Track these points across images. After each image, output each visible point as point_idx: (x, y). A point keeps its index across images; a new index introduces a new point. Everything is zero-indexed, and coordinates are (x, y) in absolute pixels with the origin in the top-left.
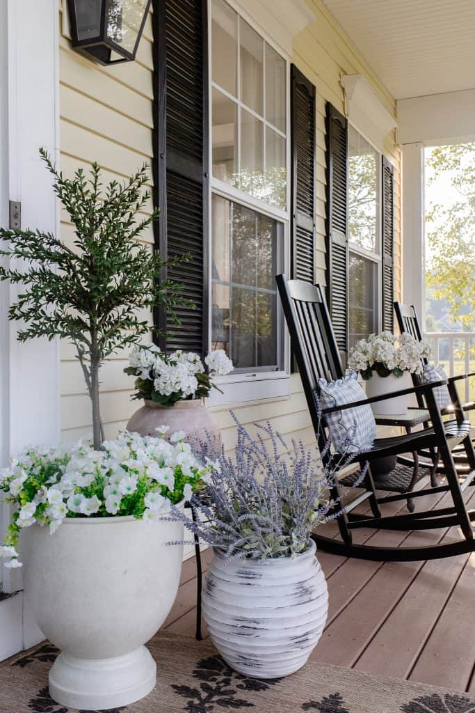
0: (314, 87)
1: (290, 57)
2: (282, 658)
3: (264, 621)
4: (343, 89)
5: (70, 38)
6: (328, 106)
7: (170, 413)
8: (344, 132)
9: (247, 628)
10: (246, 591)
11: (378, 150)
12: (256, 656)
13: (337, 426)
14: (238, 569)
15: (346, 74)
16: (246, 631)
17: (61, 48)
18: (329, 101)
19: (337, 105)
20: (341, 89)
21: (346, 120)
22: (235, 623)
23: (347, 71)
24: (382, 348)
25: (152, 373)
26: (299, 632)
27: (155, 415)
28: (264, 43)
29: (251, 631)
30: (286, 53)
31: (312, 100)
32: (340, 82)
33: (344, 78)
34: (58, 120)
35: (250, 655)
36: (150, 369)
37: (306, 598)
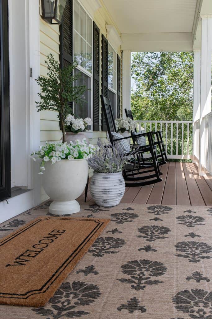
0: (99, 29)
1: (93, 19)
2: (115, 200)
3: (111, 189)
4: (107, 30)
5: (42, 16)
6: (103, 36)
7: (76, 136)
8: (107, 45)
9: (106, 191)
10: (106, 182)
11: (116, 52)
12: (108, 199)
13: (120, 146)
14: (102, 176)
15: (107, 24)
16: (106, 192)
17: (40, 19)
18: (103, 34)
19: (105, 36)
20: (106, 30)
21: (108, 41)
22: (103, 191)
23: (108, 23)
24: (125, 123)
25: (71, 123)
26: (120, 192)
27: (72, 136)
28: (86, 14)
29: (107, 192)
30: (92, 18)
31: (98, 34)
32: (105, 27)
33: (107, 26)
34: (39, 42)
35: (106, 199)
36: (70, 122)
37: (121, 183)
